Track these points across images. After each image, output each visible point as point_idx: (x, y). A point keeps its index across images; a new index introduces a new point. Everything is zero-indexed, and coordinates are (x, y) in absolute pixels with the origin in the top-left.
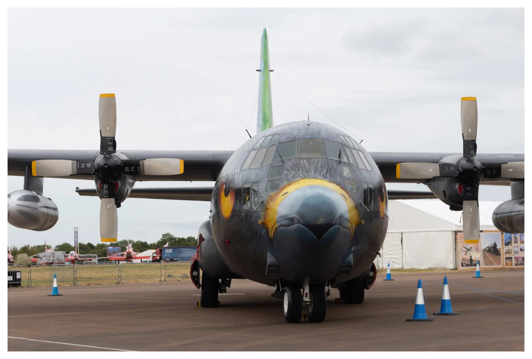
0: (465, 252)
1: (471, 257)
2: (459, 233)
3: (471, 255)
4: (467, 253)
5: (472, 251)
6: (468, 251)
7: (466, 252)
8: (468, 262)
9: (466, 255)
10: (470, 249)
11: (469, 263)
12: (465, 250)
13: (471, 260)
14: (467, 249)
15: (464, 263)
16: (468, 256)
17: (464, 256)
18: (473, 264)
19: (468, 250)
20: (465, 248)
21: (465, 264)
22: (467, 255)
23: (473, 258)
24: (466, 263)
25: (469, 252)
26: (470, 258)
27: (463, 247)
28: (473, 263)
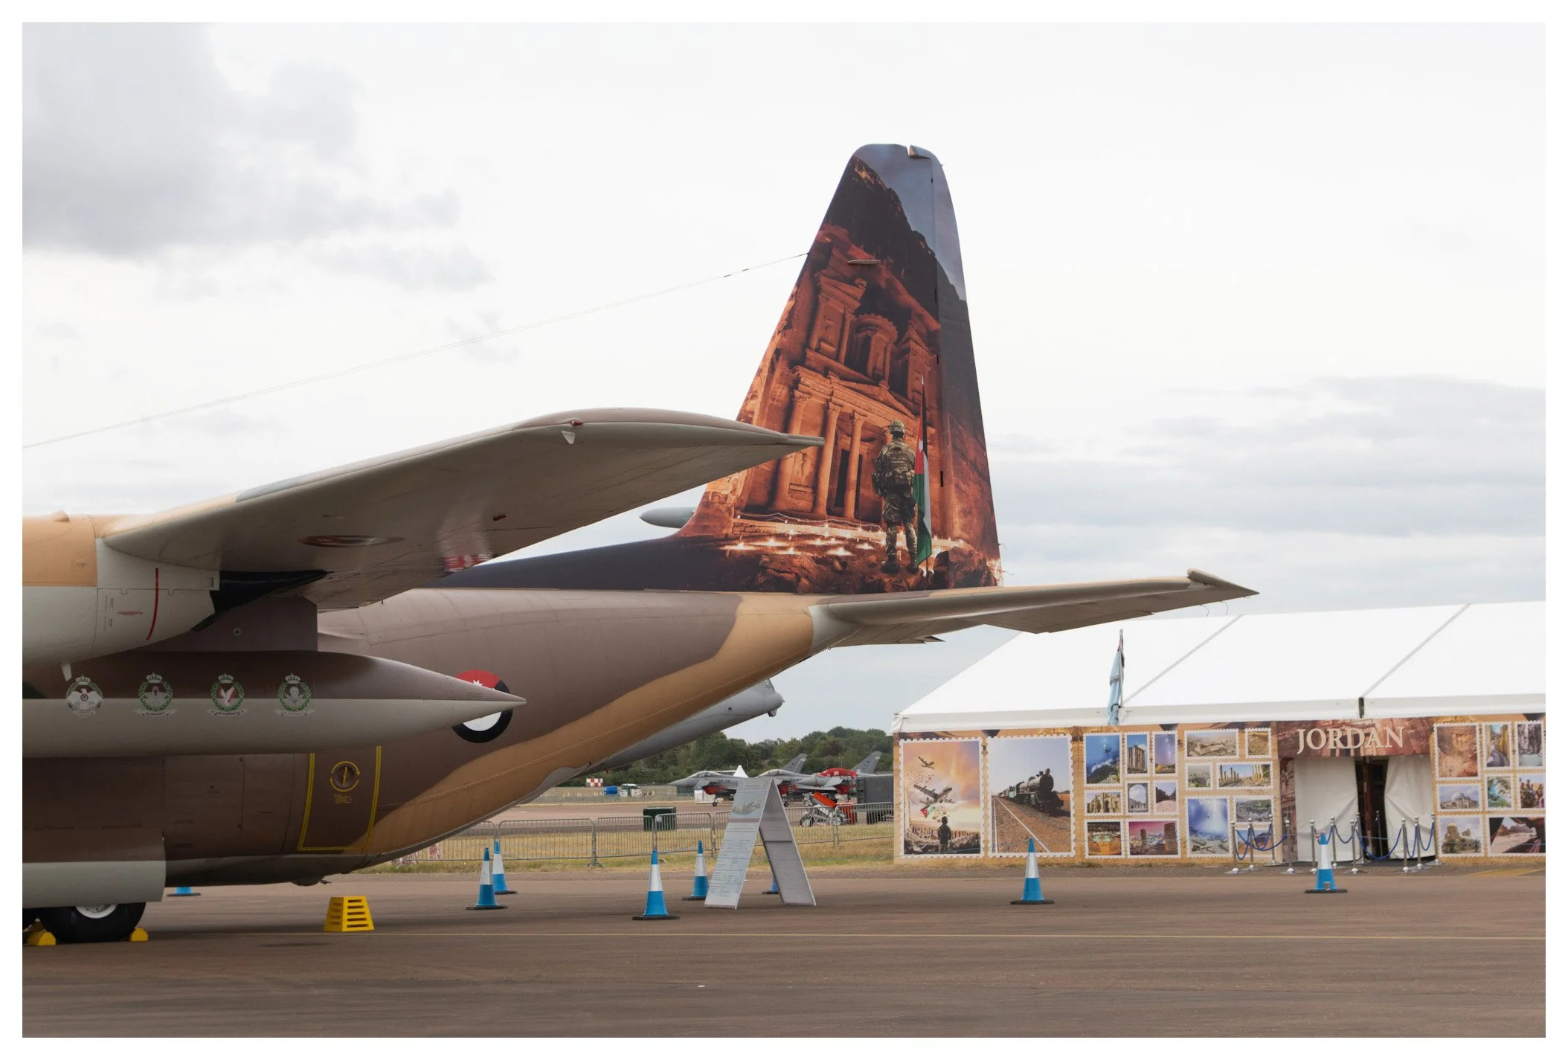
0: (923, 806)
1: (945, 820)
2: (902, 742)
3: (945, 813)
4: (929, 809)
5: (950, 801)
6: (936, 801)
7: (928, 804)
8: (933, 837)
9: (926, 815)
10: (942, 795)
11: (937, 842)
12: (923, 796)
13: (945, 832)
14: (930, 793)
15: (918, 843)
16: (934, 818)
17: (919, 819)
18: (952, 844)
19: (936, 797)
20: (924, 790)
21: (921, 846)
22: (930, 816)
23: (951, 825)
24: (924, 840)
25: (937, 805)
26: (941, 824)
27: (915, 786)
28: (949, 841)
